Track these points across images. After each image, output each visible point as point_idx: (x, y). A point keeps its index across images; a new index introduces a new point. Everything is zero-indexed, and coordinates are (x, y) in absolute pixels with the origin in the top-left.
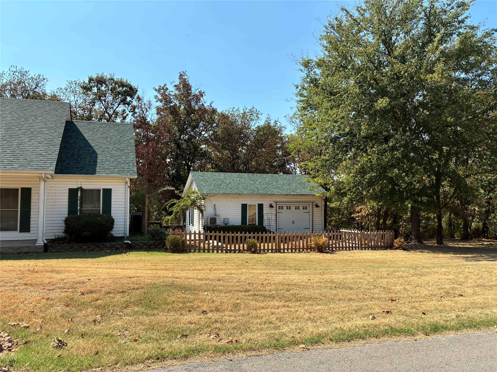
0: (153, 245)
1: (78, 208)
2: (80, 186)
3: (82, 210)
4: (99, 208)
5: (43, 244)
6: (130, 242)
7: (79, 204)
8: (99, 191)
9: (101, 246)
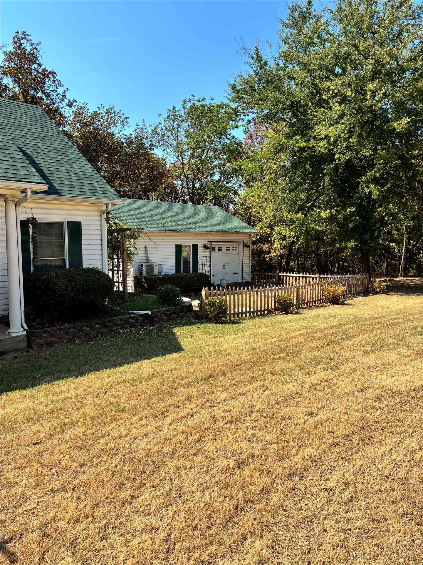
0: (174, 313)
1: (31, 258)
2: (30, 216)
3: (36, 261)
4: (64, 256)
5: (25, 333)
6: (150, 313)
7: (31, 251)
8: (61, 225)
9: (108, 324)
